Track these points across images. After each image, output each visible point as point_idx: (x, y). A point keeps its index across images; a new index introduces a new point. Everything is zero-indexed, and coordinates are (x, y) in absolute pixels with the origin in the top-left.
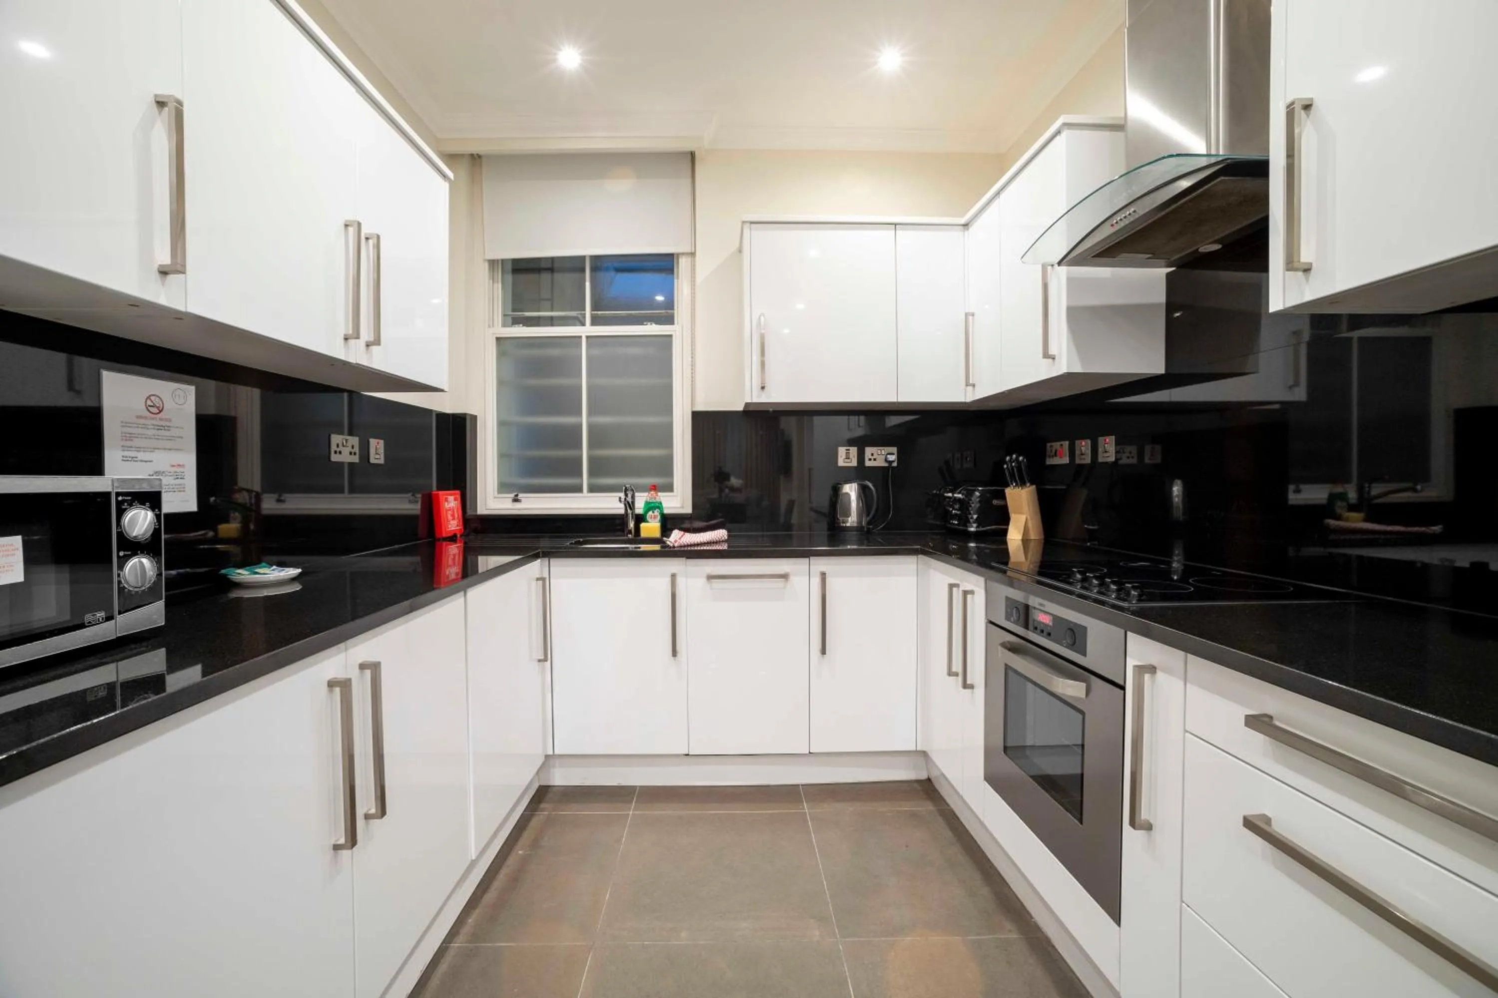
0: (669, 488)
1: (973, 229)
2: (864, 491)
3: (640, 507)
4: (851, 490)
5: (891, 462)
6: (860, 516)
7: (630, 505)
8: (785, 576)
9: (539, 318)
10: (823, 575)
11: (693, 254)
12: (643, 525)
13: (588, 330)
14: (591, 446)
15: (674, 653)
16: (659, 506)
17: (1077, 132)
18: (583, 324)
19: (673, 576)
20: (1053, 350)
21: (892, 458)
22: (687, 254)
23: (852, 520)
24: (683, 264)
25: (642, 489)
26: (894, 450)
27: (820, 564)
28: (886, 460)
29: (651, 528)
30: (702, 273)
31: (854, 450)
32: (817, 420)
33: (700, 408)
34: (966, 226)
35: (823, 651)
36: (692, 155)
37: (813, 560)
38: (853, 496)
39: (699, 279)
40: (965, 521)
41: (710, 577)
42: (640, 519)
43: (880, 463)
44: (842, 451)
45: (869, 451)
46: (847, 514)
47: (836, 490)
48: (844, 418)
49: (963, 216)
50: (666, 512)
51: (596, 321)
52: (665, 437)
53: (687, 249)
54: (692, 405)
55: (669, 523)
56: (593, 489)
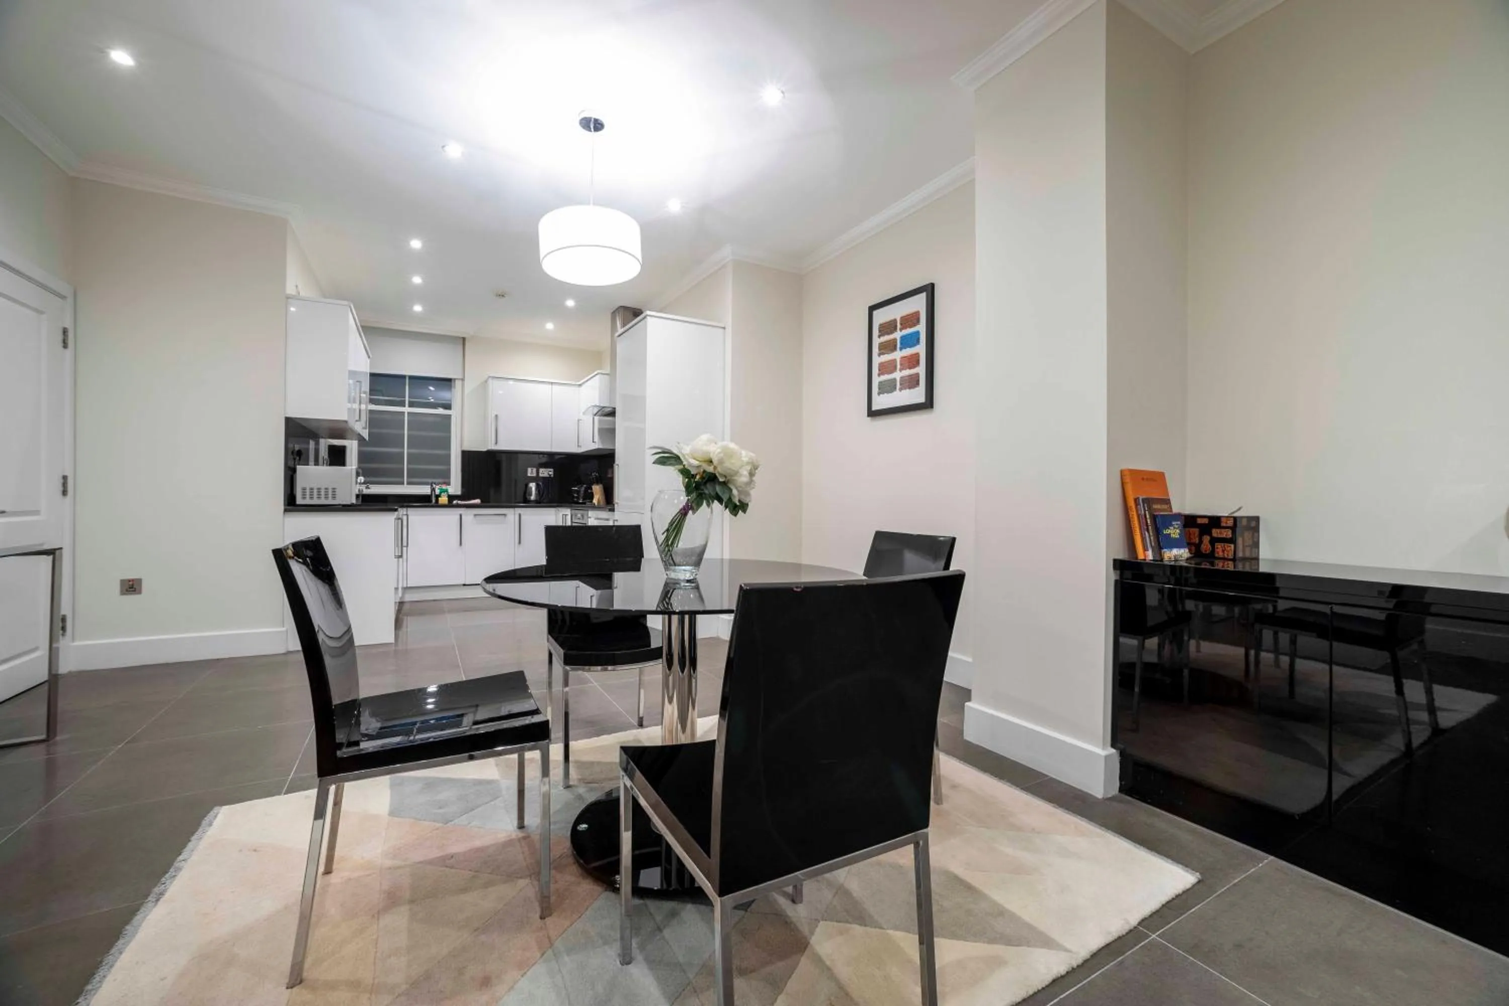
0: (449, 484)
1: (584, 386)
2: (538, 486)
3: (437, 492)
4: (533, 486)
5: (550, 475)
6: (536, 497)
7: (433, 490)
8: (505, 515)
9: (379, 400)
10: (520, 515)
11: (463, 380)
12: (440, 499)
13: (407, 409)
14: (408, 463)
15: (461, 544)
16: (446, 491)
17: (602, 376)
18: (404, 406)
19: (461, 516)
20: (595, 441)
21: (550, 473)
22: (459, 379)
23: (533, 498)
24: (458, 384)
25: (438, 484)
26: (552, 470)
27: (519, 511)
28: (549, 474)
29: (444, 500)
30: (467, 390)
31: (535, 470)
32: (520, 455)
33: (467, 448)
34: (580, 385)
35: (520, 542)
36: (464, 339)
37: (516, 509)
38: (534, 489)
39: (467, 391)
40: (578, 498)
41: (475, 515)
42: (437, 497)
43: (546, 475)
44: (529, 470)
45: (541, 470)
46: (531, 495)
47: (527, 485)
48: (537, 456)
49: (579, 381)
50: (450, 493)
51: (412, 405)
52: (447, 460)
53: (461, 377)
54: (461, 447)
55: (451, 498)
56: (409, 483)
